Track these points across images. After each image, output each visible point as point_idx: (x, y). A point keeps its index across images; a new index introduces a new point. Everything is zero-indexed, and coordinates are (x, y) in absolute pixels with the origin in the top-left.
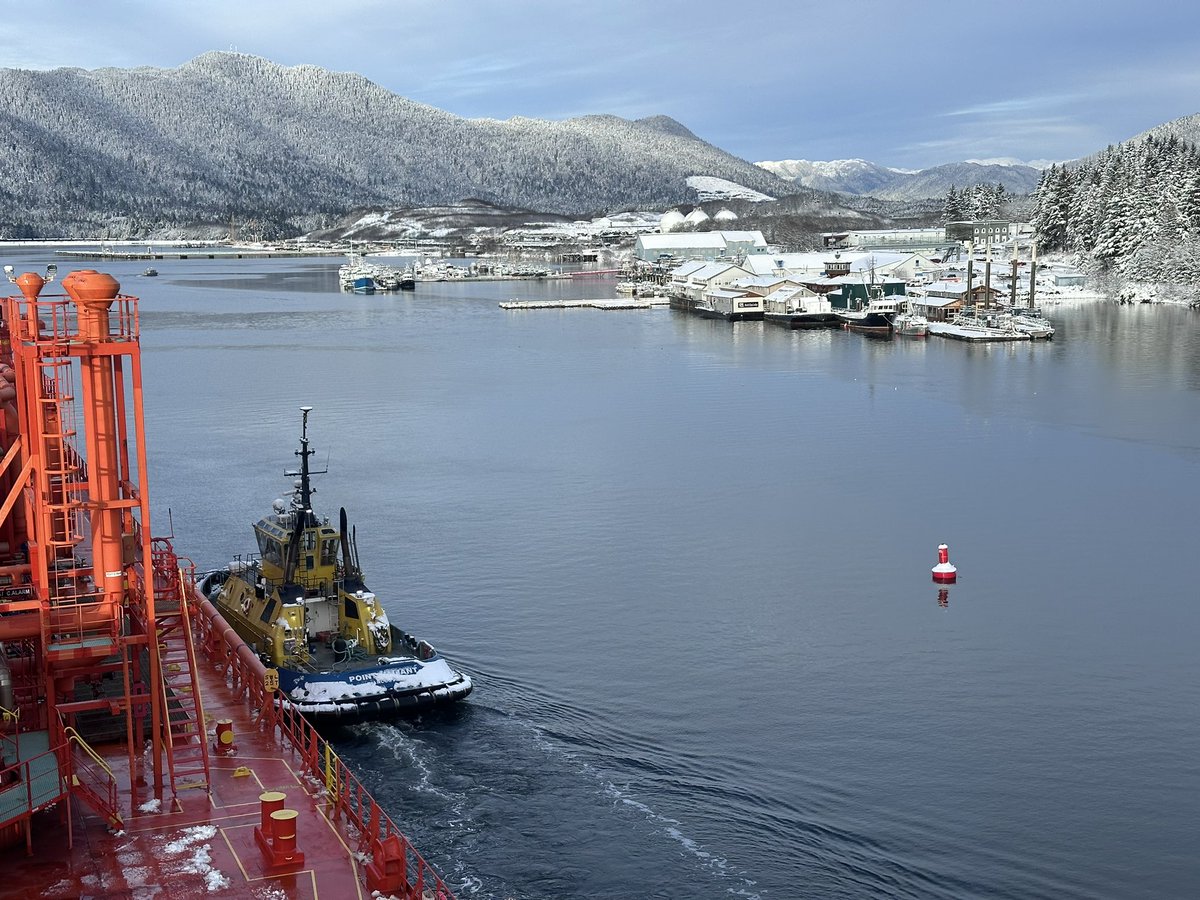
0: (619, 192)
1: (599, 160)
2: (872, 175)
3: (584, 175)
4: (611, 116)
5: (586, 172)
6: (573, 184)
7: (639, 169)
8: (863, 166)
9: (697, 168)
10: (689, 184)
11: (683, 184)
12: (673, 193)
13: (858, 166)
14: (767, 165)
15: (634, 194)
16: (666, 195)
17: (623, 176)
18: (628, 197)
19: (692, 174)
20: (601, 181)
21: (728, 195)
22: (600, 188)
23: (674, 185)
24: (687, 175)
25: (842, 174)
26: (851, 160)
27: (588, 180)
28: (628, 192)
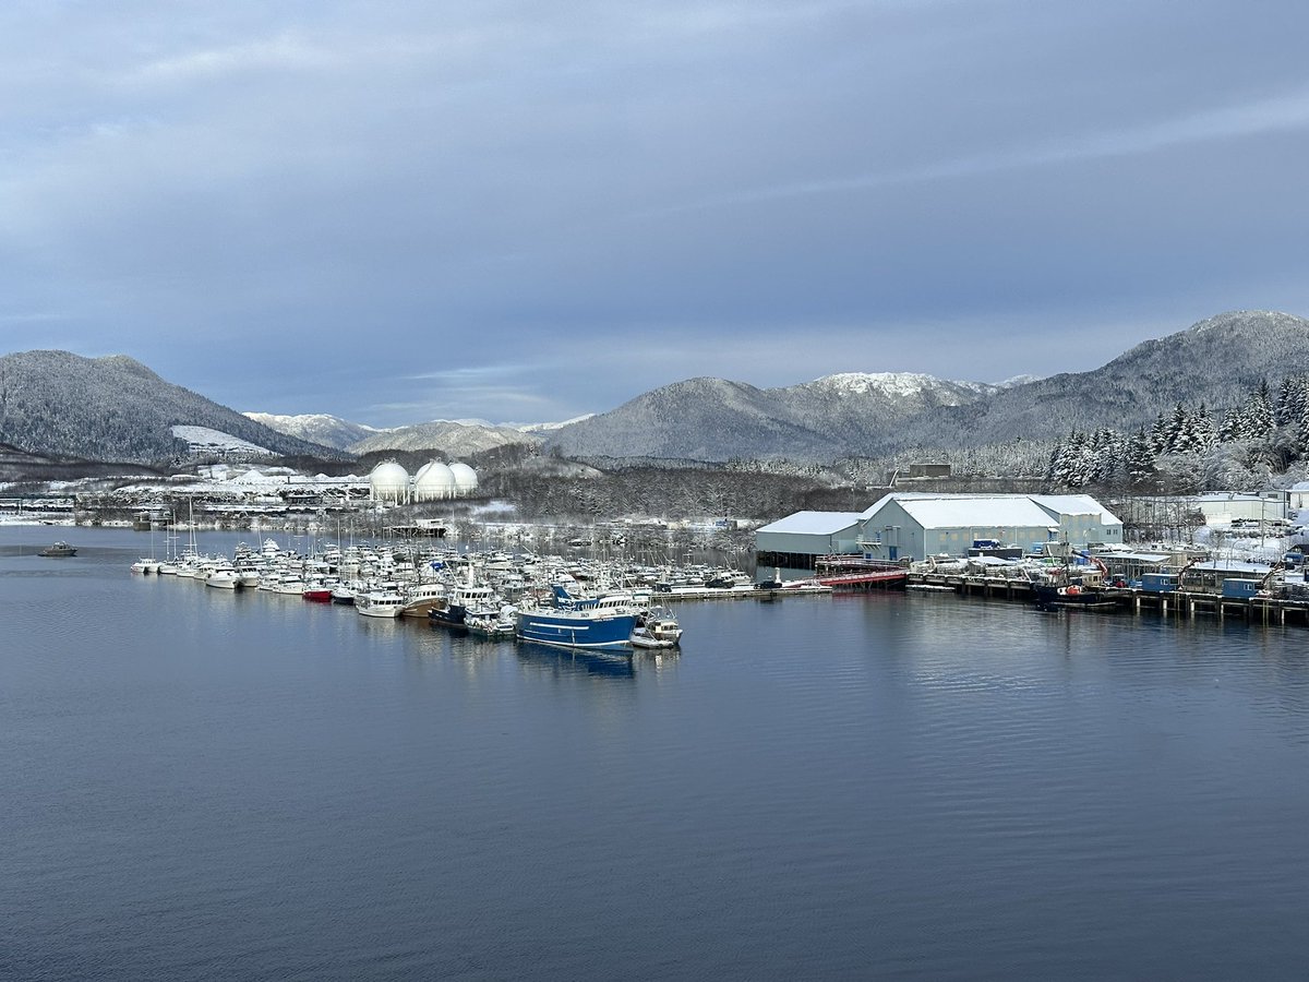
0: (90, 441)
1: (61, 403)
2: (342, 432)
3: (42, 420)
4: (64, 352)
5: (45, 416)
6: (30, 431)
7: (114, 414)
8: (332, 422)
9: (182, 417)
10: (175, 435)
11: (169, 435)
12: (158, 444)
13: (327, 422)
14: (254, 416)
15: (109, 445)
16: (150, 447)
17: (93, 423)
18: (103, 448)
19: (177, 422)
20: (66, 427)
21: (223, 448)
22: (65, 435)
23: (157, 435)
24: (171, 424)
25: (308, 430)
26: (318, 416)
27: (47, 426)
28: (102, 442)
